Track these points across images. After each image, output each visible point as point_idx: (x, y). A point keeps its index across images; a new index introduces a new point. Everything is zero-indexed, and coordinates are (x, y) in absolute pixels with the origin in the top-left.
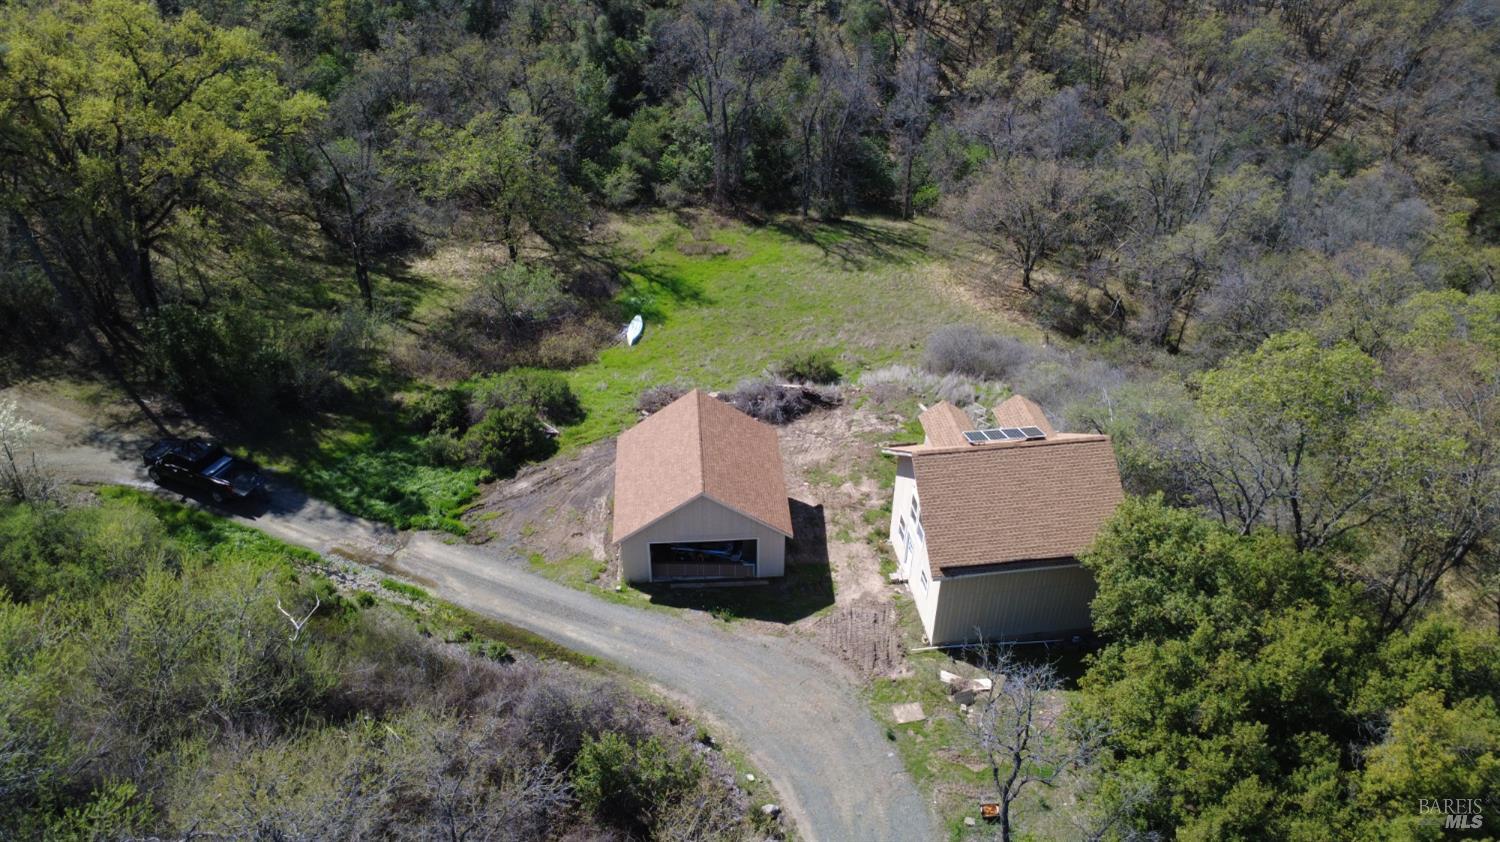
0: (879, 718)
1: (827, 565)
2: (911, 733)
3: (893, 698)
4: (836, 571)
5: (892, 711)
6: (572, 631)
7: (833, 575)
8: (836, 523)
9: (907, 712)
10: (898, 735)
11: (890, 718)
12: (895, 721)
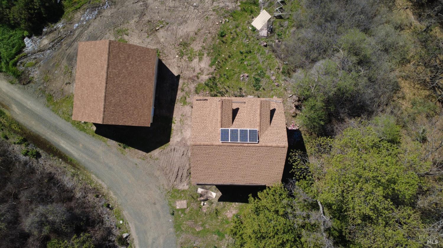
0: (170, 205)
1: (172, 119)
2: (180, 212)
3: (178, 197)
4: (175, 123)
5: (176, 202)
6: (63, 143)
7: (173, 125)
8: (183, 90)
9: (181, 204)
10: (175, 213)
11: (174, 206)
12: (175, 207)
